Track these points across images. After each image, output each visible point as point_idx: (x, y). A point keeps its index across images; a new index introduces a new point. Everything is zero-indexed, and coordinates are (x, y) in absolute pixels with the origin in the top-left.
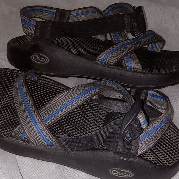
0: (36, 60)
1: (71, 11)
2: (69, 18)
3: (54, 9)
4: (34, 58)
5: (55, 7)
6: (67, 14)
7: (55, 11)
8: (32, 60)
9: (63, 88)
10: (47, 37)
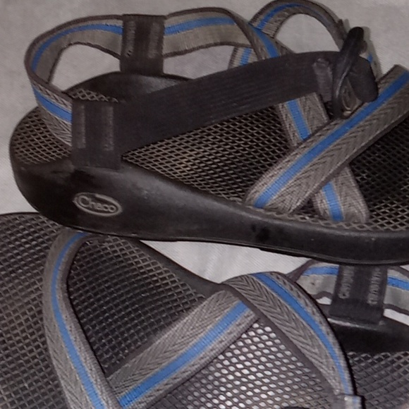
0: (88, 208)
1: (164, 17)
2: (160, 41)
3: (117, 17)
4: (82, 202)
5: (120, 13)
6: (156, 27)
7: (120, 23)
8: (78, 206)
9: (166, 272)
10: (107, 150)
